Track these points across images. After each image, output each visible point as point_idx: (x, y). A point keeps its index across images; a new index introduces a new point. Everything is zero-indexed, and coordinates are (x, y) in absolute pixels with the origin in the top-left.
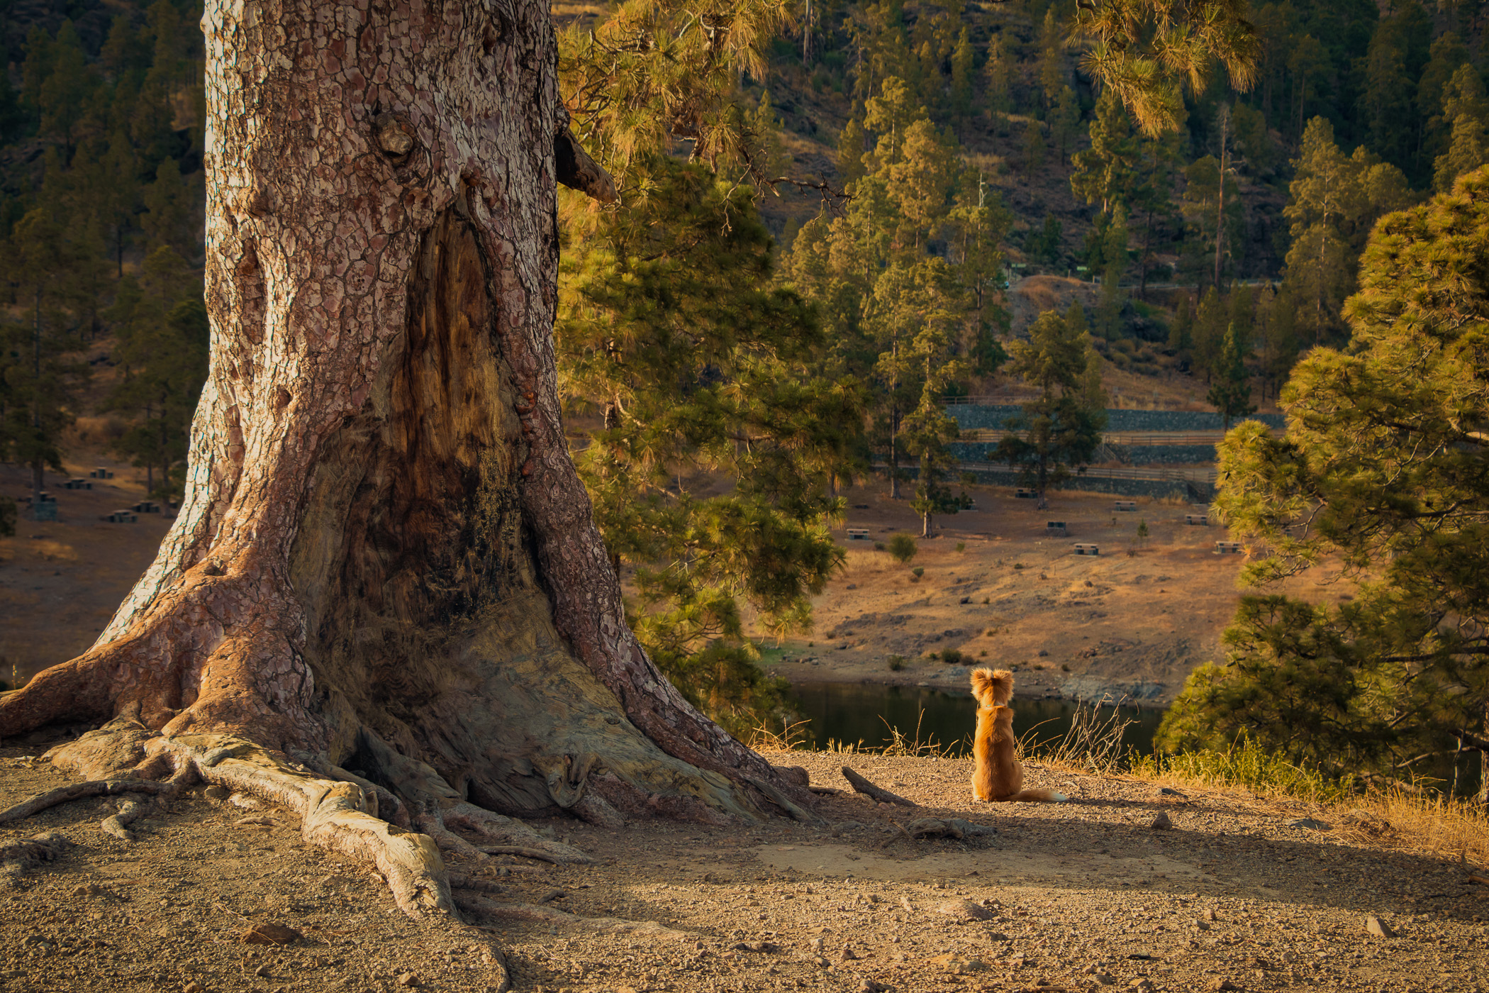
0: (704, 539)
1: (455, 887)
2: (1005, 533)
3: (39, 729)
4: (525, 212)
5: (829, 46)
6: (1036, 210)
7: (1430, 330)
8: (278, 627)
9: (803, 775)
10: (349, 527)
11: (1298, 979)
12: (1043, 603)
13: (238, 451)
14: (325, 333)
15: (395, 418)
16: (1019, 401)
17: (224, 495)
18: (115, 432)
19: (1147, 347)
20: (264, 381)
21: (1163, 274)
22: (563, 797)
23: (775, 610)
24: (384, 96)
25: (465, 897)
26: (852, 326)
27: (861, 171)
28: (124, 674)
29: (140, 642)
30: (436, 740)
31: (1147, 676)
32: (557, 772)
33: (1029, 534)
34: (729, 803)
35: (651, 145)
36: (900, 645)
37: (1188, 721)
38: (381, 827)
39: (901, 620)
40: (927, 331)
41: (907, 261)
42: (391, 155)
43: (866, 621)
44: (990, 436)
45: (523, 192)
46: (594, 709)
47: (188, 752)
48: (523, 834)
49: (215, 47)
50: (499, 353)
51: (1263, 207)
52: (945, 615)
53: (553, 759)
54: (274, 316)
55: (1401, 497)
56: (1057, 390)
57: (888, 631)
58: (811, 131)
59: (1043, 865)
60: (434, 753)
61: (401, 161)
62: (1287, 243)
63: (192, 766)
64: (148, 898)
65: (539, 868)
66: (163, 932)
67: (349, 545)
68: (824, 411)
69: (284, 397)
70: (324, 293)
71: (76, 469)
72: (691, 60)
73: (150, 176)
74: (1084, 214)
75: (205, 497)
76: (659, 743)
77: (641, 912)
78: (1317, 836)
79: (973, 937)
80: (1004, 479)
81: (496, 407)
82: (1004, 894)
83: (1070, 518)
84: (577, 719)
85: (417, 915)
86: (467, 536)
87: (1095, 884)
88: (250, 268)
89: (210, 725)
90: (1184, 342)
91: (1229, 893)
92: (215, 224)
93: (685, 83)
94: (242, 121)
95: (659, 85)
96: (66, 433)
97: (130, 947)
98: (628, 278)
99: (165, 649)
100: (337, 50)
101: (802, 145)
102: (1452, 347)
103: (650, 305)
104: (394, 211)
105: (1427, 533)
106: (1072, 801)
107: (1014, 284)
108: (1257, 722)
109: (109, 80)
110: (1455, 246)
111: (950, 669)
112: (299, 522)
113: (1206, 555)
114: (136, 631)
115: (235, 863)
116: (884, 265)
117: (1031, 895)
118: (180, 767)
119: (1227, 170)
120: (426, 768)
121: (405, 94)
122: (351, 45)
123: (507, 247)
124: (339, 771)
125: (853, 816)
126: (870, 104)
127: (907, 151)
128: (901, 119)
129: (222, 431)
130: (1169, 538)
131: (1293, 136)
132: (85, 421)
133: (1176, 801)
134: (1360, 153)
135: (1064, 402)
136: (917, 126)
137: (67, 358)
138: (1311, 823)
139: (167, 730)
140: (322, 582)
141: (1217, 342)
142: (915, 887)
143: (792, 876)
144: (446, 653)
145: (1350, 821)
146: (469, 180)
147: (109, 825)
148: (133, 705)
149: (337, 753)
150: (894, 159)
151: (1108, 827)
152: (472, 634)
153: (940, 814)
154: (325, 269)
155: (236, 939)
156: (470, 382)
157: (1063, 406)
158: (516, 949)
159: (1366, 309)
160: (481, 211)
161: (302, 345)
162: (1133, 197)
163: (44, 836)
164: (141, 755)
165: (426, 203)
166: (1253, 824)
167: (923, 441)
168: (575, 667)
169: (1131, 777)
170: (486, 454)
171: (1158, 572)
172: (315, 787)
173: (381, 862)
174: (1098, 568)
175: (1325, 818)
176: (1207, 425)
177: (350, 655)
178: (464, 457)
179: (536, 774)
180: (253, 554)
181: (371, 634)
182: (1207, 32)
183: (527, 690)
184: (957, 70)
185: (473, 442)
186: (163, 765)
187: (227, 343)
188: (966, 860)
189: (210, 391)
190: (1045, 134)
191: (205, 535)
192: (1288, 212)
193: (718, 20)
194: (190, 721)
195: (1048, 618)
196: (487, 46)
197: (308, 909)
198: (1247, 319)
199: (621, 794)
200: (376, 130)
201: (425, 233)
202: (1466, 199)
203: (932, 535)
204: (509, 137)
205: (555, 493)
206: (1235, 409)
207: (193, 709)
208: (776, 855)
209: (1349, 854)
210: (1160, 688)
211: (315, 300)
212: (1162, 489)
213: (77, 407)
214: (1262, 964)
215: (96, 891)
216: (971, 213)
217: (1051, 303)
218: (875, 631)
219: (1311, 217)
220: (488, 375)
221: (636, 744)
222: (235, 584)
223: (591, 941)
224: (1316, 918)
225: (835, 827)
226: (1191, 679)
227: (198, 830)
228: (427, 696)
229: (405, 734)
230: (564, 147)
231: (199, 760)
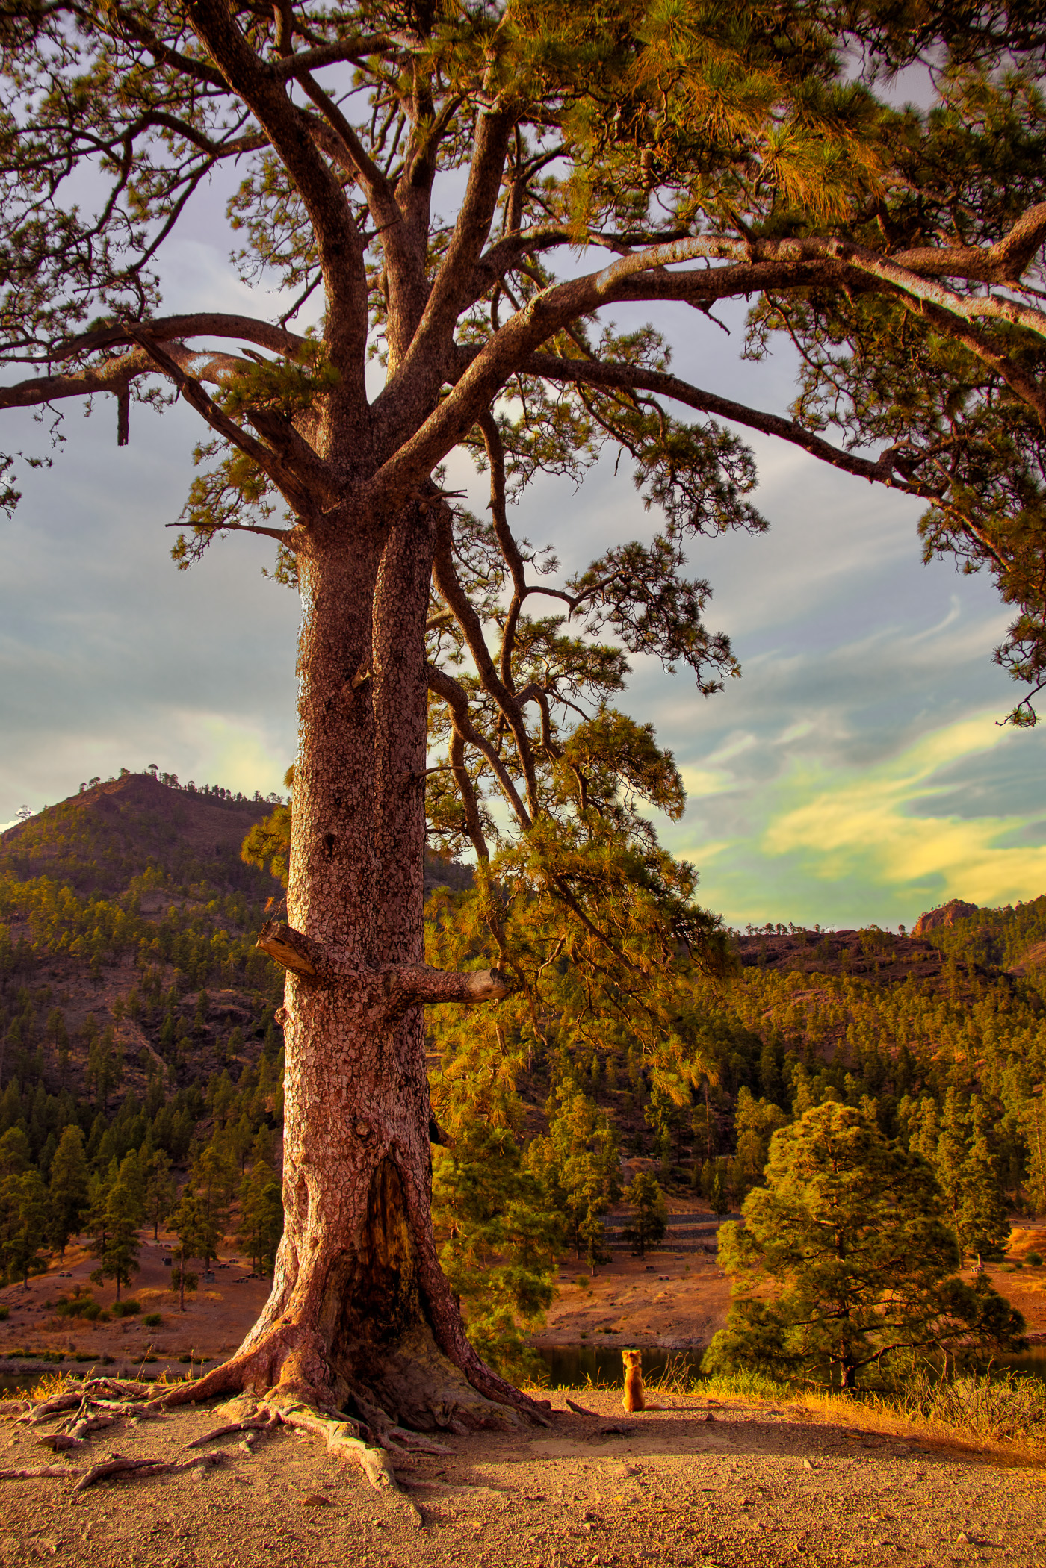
0: (496, 1287)
1: (396, 1470)
2: (627, 1273)
3: (212, 1397)
4: (417, 1157)
5: (539, 1065)
6: (631, 1130)
7: (800, 1177)
8: (314, 1347)
9: (548, 1404)
10: (344, 1300)
11: (777, 1495)
12: (646, 1303)
13: (296, 1267)
14: (334, 1214)
15: (363, 1250)
16: (630, 1213)
17: (290, 1286)
18: (240, 1242)
19: (682, 1187)
20: (307, 1235)
21: (687, 1155)
22: (441, 1421)
23: (530, 1318)
24: (358, 1112)
25: (401, 1476)
26: (555, 1185)
27: (556, 1117)
28: (248, 1371)
29: (256, 1355)
30: (384, 1396)
31: (694, 1334)
32: (438, 1410)
33: (637, 1272)
34: (517, 1421)
35: (468, 1118)
36: (584, 1326)
37: (715, 1358)
38: (362, 1445)
39: (584, 1315)
40: (588, 1184)
41: (578, 1155)
42: (361, 1136)
43: (569, 1316)
44: (618, 1229)
45: (416, 1149)
46: (454, 1379)
47: (276, 1408)
48: (425, 1441)
49: (288, 1094)
50: (408, 1219)
51: (725, 1124)
52: (604, 1311)
53: (437, 1404)
54: (312, 1207)
55: (795, 1251)
56: (646, 1207)
57: (579, 1320)
58: (533, 1101)
59: (660, 1443)
60: (383, 1402)
61: (364, 1139)
62: (737, 1139)
63: (278, 1415)
64: (260, 1483)
65: (432, 1458)
66: (267, 1501)
67: (344, 1307)
68: (547, 1227)
69: (316, 1242)
70: (333, 1196)
71: (223, 1259)
72: (484, 1082)
73: (256, 1131)
74: (651, 1131)
75: (282, 1287)
76: (484, 1393)
77: (480, 1481)
78: (778, 1419)
79: (631, 1484)
80: (625, 1248)
81: (407, 1243)
82: (642, 1460)
83: (656, 1264)
84: (446, 1384)
85: (380, 1488)
86: (396, 1299)
87: (684, 1452)
88: (302, 1186)
89: (285, 1394)
90: (698, 1184)
91: (743, 1452)
92: (287, 1167)
93: (482, 1092)
94: (299, 1124)
95: (471, 1093)
96: (219, 1243)
97: (253, 1509)
98: (459, 1172)
99: (265, 1358)
100: (339, 1093)
101: (530, 1107)
102: (810, 1185)
103: (469, 1184)
104: (362, 1160)
105: (808, 1266)
106: (670, 1409)
107: (624, 1162)
108: (745, 1356)
109: (241, 1092)
110: (806, 1142)
111: (607, 1336)
112: (322, 1298)
113: (715, 1277)
114: (253, 1350)
115: (298, 1464)
116: (568, 1156)
117: (655, 1460)
118: (273, 1416)
119: (709, 1109)
120: (380, 1410)
121: (367, 1110)
122: (344, 1091)
123: (410, 1172)
124: (342, 1414)
125: (573, 1423)
126: (558, 1088)
127: (574, 1108)
128: (570, 1095)
129: (289, 1257)
130: (699, 1271)
131: (734, 1094)
132: (227, 1238)
133: (715, 1406)
134: (762, 1100)
135: (649, 1213)
136: (578, 1097)
137: (220, 1210)
138: (775, 1412)
139: (266, 1397)
140: (332, 1325)
141: (712, 1182)
142: (604, 1459)
143: (547, 1456)
144: (387, 1355)
145: (791, 1410)
146: (394, 1145)
147: (243, 1446)
148: (252, 1385)
149: (340, 1405)
150: (569, 1111)
151: (686, 1422)
152: (398, 1346)
153: (613, 1419)
154: (333, 1186)
155: (299, 1504)
156: (395, 1232)
157: (649, 1215)
158: (425, 1504)
159: (774, 1170)
160: (399, 1158)
161: (323, 1219)
162: (671, 1123)
163: (214, 1452)
164: (255, 1410)
165: (376, 1156)
166: (749, 1414)
167: (589, 1233)
168: (445, 1359)
169: (694, 1394)
170: (403, 1264)
171: (695, 1286)
172: (332, 1424)
173: (363, 1462)
174: (670, 1286)
175: (780, 1409)
176: (711, 1219)
177: (345, 1358)
178: (393, 1265)
179: (429, 1411)
180: (303, 1313)
181: (354, 1348)
182: (697, 1062)
183: (424, 1371)
184: (594, 1073)
185: (398, 1259)
186: (265, 1415)
187: (292, 1219)
188: (624, 1443)
189: (284, 1240)
190: (632, 1098)
191: (282, 1304)
192: (736, 1126)
193: (494, 1066)
194: (276, 1392)
195: (649, 1310)
196: (401, 1088)
197: (331, 1487)
198: (724, 1172)
199: (469, 1420)
200: (354, 1126)
201: (375, 1169)
202: (807, 1122)
203: (596, 1275)
204: (410, 1126)
205: (433, 1280)
206: (722, 1213)
207: (277, 1387)
208: (539, 1446)
209: (793, 1427)
210: (700, 1339)
211: (329, 1199)
212: (694, 1249)
213: (224, 1233)
214: (761, 1489)
215: (238, 1480)
216: (604, 1133)
217: (640, 1170)
218: (573, 1320)
219: (745, 1128)
220: (403, 1229)
221: (473, 1395)
222: (295, 1328)
223: (458, 1499)
224: (783, 1461)
225: (566, 1429)
226: (714, 1338)
227: (281, 1447)
228: (380, 1375)
229: (370, 1395)
230: (433, 1128)
231: (281, 1412)
